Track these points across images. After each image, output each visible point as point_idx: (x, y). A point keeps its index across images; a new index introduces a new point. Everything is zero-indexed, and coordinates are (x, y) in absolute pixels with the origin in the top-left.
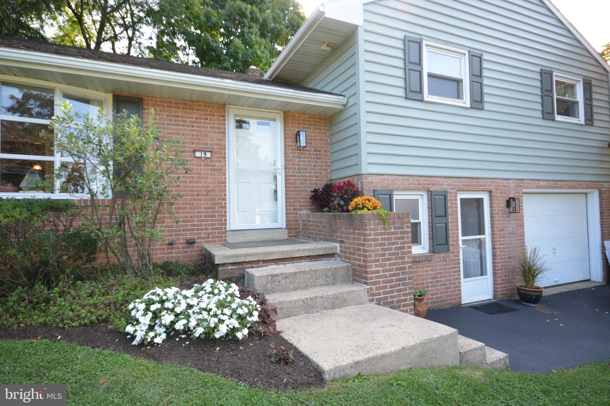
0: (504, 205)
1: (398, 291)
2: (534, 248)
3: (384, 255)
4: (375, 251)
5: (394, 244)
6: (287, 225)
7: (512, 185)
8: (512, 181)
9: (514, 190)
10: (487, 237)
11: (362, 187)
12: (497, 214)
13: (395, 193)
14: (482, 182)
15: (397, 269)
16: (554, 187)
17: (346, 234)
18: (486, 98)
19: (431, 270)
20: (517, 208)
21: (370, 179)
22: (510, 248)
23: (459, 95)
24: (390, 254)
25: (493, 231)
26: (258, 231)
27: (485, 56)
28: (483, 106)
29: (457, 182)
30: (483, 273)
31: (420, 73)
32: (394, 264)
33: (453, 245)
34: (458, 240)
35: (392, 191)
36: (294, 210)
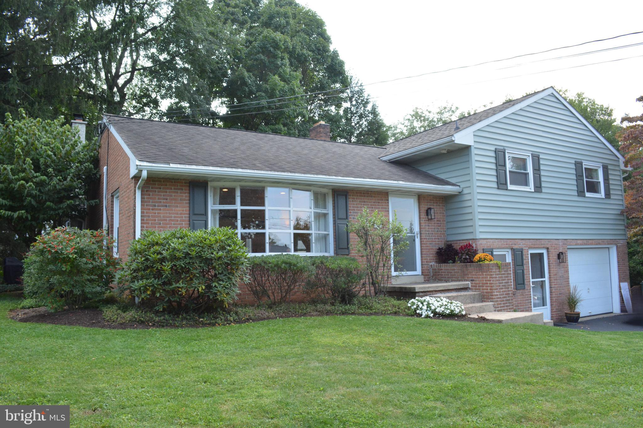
0: (556, 257)
1: (507, 306)
2: (574, 285)
3: (500, 286)
4: (496, 284)
5: (504, 280)
6: (422, 273)
7: (561, 244)
8: (560, 241)
9: (562, 247)
10: (546, 279)
11: (476, 247)
12: (552, 263)
13: (494, 250)
14: (543, 242)
15: (506, 294)
16: (586, 244)
17: (476, 275)
18: (543, 185)
19: (515, 301)
20: (564, 260)
21: (480, 242)
22: (560, 287)
23: (526, 184)
24: (502, 286)
25: (550, 275)
26: (408, 277)
27: (541, 157)
28: (542, 190)
29: (528, 243)
30: (544, 304)
31: (505, 171)
32: (504, 291)
33: (527, 284)
34: (530, 281)
35: (492, 249)
36: (427, 262)
